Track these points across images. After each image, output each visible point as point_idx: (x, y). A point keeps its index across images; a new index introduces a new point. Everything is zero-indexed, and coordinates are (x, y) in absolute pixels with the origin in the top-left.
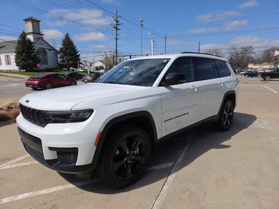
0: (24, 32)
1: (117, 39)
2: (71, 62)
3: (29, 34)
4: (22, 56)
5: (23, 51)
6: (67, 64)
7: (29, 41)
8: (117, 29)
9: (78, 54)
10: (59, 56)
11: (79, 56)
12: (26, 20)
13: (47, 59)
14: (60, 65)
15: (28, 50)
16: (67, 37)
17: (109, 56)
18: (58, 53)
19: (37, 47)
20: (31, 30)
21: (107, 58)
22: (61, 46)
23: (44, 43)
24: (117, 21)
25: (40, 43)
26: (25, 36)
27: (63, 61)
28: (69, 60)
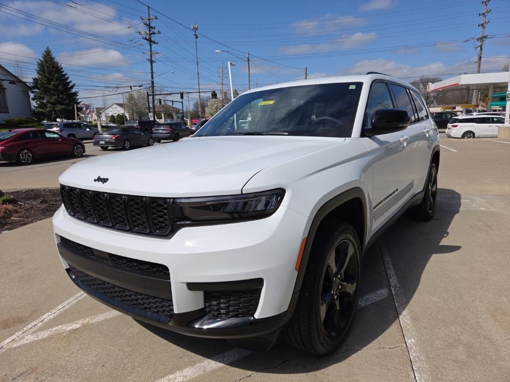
1: (152, 62)
2: (59, 107)
6: (50, 112)
8: (151, 41)
9: (73, 90)
10: (32, 95)
11: (75, 94)
14: (35, 114)
16: (48, 55)
17: (135, 95)
18: (30, 88)
21: (131, 98)
22: (36, 76)
24: (150, 27)
27: (42, 106)
28: (54, 104)
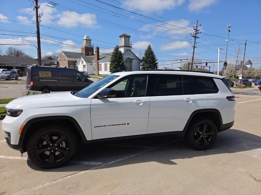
0: (117, 46)
3: (121, 47)
4: (114, 64)
5: (115, 61)
7: (120, 52)
10: (141, 64)
12: (121, 36)
13: (131, 66)
15: (118, 60)
16: (149, 48)
18: (141, 61)
19: (125, 57)
20: (123, 44)
23: (131, 54)
25: (129, 54)
26: (118, 49)
